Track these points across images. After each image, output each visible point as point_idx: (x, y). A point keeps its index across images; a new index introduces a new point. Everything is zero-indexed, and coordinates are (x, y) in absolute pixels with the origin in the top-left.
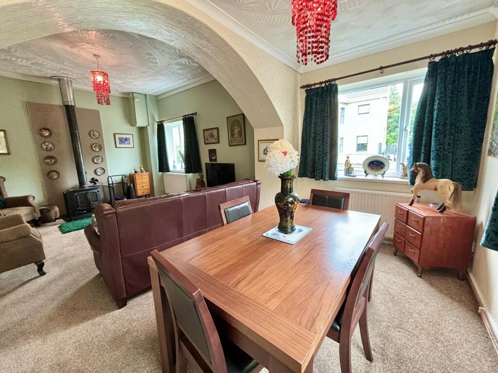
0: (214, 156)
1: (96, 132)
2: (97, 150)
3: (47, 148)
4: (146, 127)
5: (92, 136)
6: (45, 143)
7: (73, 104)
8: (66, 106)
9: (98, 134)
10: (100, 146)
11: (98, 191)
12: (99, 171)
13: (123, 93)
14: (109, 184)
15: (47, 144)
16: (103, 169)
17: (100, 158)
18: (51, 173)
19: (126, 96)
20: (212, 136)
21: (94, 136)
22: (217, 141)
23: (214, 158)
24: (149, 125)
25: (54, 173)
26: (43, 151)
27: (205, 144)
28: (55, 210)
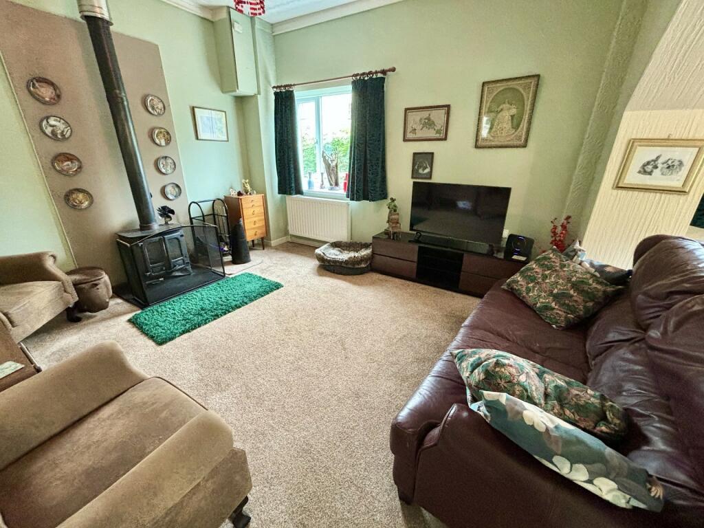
0: (426, 168)
1: (156, 100)
2: (163, 143)
3: (53, 132)
4: (254, 97)
5: (150, 110)
6: (47, 118)
7: (106, 17)
8: (87, 18)
9: (160, 106)
10: (168, 133)
11: (182, 236)
12: (170, 190)
13: (204, 7)
14: (191, 219)
15: (52, 122)
16: (178, 186)
17: (169, 161)
18: (74, 196)
19: (209, 17)
20: (429, 123)
21: (153, 108)
22: (442, 136)
23: (427, 170)
24: (259, 93)
25: (81, 196)
26: (47, 141)
27: (405, 140)
28: (103, 280)
